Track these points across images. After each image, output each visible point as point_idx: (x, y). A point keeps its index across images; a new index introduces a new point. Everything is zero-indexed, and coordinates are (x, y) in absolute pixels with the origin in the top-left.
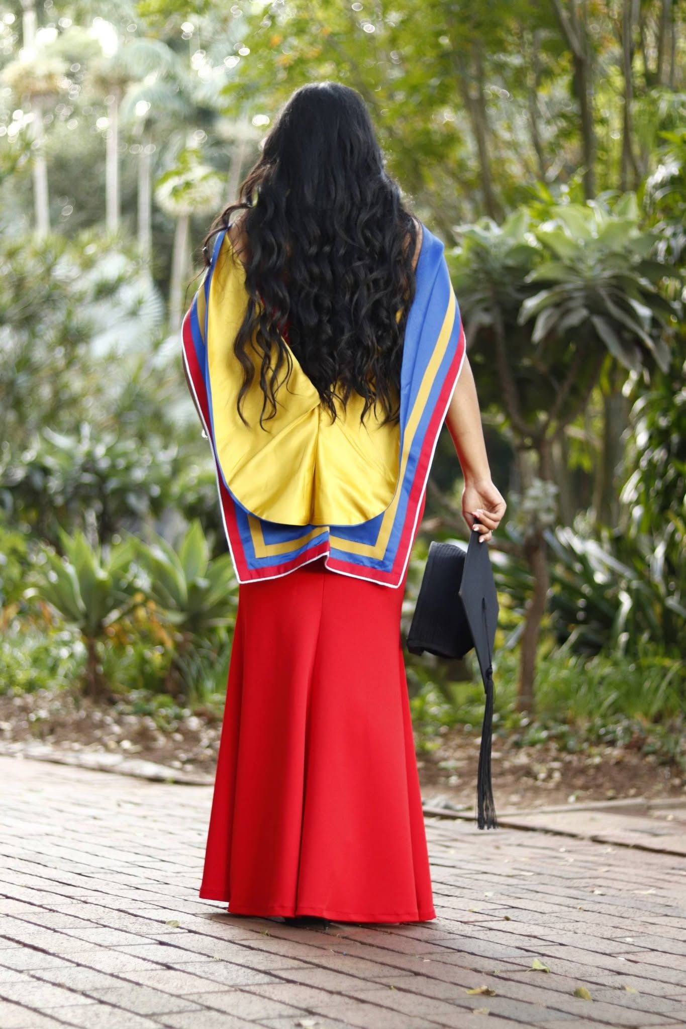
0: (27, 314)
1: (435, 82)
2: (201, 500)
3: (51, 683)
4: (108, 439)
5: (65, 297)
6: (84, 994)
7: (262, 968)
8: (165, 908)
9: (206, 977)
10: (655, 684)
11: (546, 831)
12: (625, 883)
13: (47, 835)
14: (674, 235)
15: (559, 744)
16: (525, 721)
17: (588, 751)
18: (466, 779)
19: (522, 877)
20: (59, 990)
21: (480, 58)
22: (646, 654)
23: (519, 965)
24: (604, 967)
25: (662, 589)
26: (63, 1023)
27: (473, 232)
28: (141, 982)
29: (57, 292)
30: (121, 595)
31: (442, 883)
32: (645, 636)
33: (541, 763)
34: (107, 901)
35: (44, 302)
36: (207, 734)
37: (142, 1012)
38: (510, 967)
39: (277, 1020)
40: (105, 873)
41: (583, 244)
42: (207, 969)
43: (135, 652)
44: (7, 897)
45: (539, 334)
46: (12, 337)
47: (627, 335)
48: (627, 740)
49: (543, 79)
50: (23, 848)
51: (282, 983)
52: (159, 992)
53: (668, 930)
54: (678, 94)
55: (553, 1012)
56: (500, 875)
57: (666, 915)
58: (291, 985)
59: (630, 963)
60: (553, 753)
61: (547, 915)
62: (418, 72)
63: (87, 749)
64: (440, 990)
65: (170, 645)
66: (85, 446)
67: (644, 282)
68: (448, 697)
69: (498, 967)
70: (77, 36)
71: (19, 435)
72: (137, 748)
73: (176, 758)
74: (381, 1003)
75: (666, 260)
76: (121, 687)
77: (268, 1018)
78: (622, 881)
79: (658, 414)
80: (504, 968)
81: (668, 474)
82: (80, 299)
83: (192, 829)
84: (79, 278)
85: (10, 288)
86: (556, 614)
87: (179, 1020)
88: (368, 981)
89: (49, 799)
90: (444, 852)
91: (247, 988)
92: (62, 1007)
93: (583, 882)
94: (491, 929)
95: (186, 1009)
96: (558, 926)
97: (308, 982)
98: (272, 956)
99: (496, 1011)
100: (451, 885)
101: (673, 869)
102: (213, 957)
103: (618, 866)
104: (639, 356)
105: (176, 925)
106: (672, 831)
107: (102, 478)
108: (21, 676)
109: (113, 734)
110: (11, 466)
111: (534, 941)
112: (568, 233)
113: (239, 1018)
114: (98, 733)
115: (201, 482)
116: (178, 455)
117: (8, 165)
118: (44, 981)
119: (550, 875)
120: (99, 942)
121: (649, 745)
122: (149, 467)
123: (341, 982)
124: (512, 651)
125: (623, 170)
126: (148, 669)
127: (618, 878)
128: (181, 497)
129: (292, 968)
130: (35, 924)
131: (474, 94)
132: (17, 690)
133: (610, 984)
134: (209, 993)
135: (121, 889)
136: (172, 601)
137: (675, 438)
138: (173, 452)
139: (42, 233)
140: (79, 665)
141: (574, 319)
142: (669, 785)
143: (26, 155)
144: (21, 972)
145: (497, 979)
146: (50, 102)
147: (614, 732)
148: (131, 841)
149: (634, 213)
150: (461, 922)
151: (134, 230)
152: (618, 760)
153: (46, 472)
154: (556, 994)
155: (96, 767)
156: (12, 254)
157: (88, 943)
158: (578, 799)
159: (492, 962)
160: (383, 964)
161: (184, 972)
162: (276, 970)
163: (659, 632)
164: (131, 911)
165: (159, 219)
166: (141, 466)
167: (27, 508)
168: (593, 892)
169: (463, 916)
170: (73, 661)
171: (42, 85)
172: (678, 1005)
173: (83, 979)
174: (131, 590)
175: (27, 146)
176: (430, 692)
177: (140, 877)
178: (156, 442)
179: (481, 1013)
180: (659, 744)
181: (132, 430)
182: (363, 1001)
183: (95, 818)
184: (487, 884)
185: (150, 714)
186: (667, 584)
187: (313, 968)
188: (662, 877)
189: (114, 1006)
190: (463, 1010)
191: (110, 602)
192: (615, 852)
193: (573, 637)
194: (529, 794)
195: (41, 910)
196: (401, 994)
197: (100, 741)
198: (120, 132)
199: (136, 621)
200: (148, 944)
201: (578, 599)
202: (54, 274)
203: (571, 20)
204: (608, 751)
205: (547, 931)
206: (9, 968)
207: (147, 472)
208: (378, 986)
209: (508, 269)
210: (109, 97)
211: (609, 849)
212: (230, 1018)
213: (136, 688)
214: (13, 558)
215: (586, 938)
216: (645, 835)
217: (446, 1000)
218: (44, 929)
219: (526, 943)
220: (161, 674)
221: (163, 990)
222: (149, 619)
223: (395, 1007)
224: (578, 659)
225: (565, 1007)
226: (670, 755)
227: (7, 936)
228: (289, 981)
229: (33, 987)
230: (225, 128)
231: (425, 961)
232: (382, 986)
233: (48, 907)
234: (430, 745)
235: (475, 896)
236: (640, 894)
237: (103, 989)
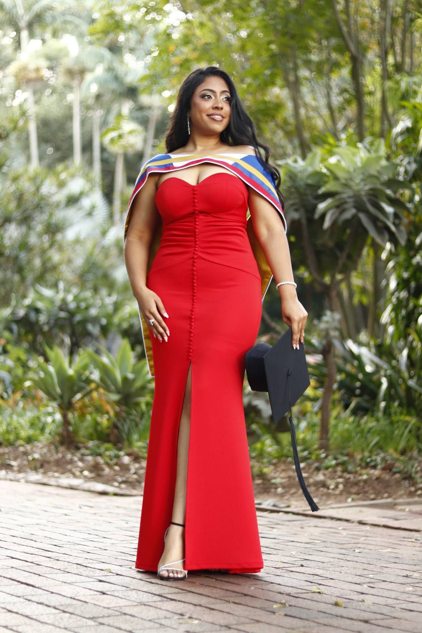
0: (25, 216)
1: (268, 72)
2: (131, 326)
3: (42, 438)
4: (75, 290)
5: (48, 205)
6: (55, 608)
7: (157, 593)
8: (104, 563)
9: (125, 598)
10: (401, 432)
11: (332, 518)
12: (374, 546)
13: (37, 524)
14: (409, 163)
15: (342, 468)
16: (323, 455)
17: (360, 472)
18: (287, 490)
19: (314, 544)
20: (41, 606)
21: (295, 57)
22: (396, 414)
23: (305, 590)
24: (354, 590)
25: (406, 375)
26: (42, 623)
27: (287, 164)
28: (87, 601)
29: (43, 202)
30: (83, 384)
31: (266, 547)
32: (396, 404)
33: (331, 479)
34: (71, 559)
35: (35, 208)
36: (134, 466)
37: (87, 617)
38: (300, 591)
39: (164, 620)
40: (71, 544)
41: (352, 170)
42: (125, 594)
43: (91, 418)
44: (13, 558)
45: (327, 224)
46: (17, 229)
47: (380, 224)
48: (383, 465)
49: (334, 69)
50: (23, 532)
51: (168, 601)
52: (97, 606)
53: (395, 571)
54: (412, 77)
55: (321, 614)
56: (301, 542)
57: (395, 563)
58: (173, 602)
59: (370, 588)
60: (339, 473)
61: (326, 563)
62: (258, 66)
63: (63, 476)
64: (257, 603)
65: (112, 413)
66: (61, 295)
67: (389, 192)
68: (278, 442)
69: (292, 591)
70: (54, 44)
71: (22, 289)
72: (92, 475)
73: (116, 480)
74: (223, 610)
75: (405, 178)
76: (82, 439)
77: (158, 619)
78: (373, 545)
79: (402, 270)
80: (296, 592)
81: (409, 306)
82: (57, 205)
83: (124, 520)
84: (56, 193)
85: (14, 200)
86: (342, 391)
87: (108, 620)
88: (217, 599)
89: (39, 505)
90: (270, 530)
91: (148, 604)
92: (42, 614)
93: (350, 546)
94: (292, 571)
95: (112, 615)
96: (330, 569)
97: (183, 600)
98: (164, 587)
99: (288, 614)
100: (272, 548)
101: (404, 538)
102: (129, 588)
103: (372, 537)
104: (387, 236)
105: (109, 571)
106: (407, 517)
107: (72, 314)
108: (23, 434)
109: (78, 467)
110: (17, 308)
111: (316, 577)
112: (343, 164)
113: (142, 619)
114: (69, 467)
115: (131, 316)
116: (117, 300)
117: (12, 126)
118: (32, 601)
119: (331, 542)
120: (65, 581)
121: (396, 468)
122: (100, 307)
123: (202, 600)
124: (316, 413)
125: (382, 123)
126: (99, 428)
127: (370, 543)
128: (119, 325)
129: (175, 593)
130: (28, 572)
131: (291, 78)
132: (21, 442)
133: (357, 599)
134: (125, 606)
135: (79, 553)
136: (113, 388)
137: (413, 284)
138: (114, 298)
139: (35, 166)
140: (58, 427)
141: (348, 215)
142: (408, 492)
143: (23, 119)
144: (19, 597)
145: (292, 598)
146: (38, 85)
147: (376, 460)
148: (86, 527)
149: (383, 150)
150: (275, 568)
151: (90, 163)
152: (378, 476)
153: (37, 311)
154: (324, 604)
155: (68, 486)
156: (15, 179)
157: (58, 582)
158: (353, 500)
159: (290, 589)
160: (227, 590)
161: (112, 595)
162: (165, 594)
163: (405, 401)
164: (84, 564)
165: (106, 155)
166: (95, 306)
167: (27, 333)
168: (354, 551)
169: (277, 565)
170: (55, 425)
171: (33, 75)
172: (393, 609)
173: (55, 600)
174: (88, 381)
175: (23, 114)
176: (267, 439)
177: (91, 546)
178: (104, 292)
179: (280, 615)
180: (402, 467)
181: (90, 285)
182: (213, 609)
183: (66, 515)
184: (293, 547)
185: (100, 455)
186: (409, 372)
187: (186, 593)
188: (397, 542)
189: (71, 614)
190: (270, 613)
191: (75, 388)
192: (371, 529)
193: (352, 405)
194: (324, 498)
195: (32, 564)
196: (235, 605)
197: (70, 471)
198: (81, 102)
199: (92, 399)
200: (93, 581)
201: (356, 382)
202: (41, 191)
203: (349, 33)
204: (372, 471)
205: (324, 572)
206: (13, 595)
207: (98, 310)
208: (223, 601)
209: (309, 186)
210: (74, 81)
211: (368, 528)
212: (137, 619)
213: (92, 440)
214: (18, 363)
215: (346, 575)
216: (390, 520)
217: (261, 609)
218: (34, 574)
219: (311, 578)
220: (107, 431)
221: (100, 605)
222: (100, 399)
223: (231, 612)
224: (355, 418)
225: (329, 611)
226: (409, 473)
227: (12, 578)
228: (172, 600)
229: (26, 605)
230: (145, 99)
231: (251, 588)
232: (225, 602)
233: (36, 563)
234: (266, 470)
235: (285, 554)
236: (382, 552)
237: (66, 605)
